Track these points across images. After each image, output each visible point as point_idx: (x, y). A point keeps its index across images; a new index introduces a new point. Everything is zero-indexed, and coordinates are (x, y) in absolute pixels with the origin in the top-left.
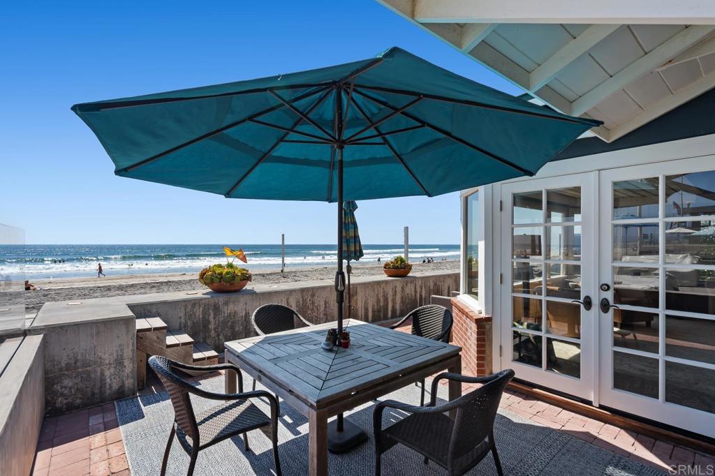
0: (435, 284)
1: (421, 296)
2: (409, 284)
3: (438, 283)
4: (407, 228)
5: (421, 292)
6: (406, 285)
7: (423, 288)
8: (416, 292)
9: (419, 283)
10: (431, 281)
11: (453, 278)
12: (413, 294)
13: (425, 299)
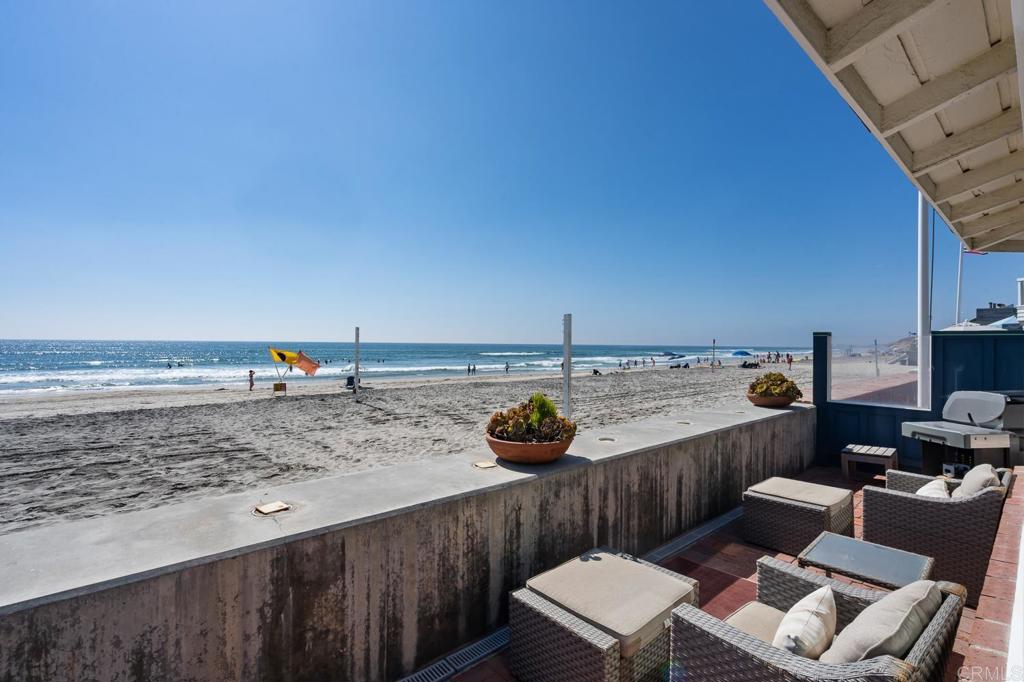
0: (645, 477)
1: (603, 518)
2: (565, 492)
3: (655, 472)
4: (570, 315)
5: (603, 508)
6: (557, 495)
7: (611, 495)
8: (587, 511)
9: (597, 481)
10: (633, 468)
11: (692, 450)
12: (579, 518)
13: (615, 526)
